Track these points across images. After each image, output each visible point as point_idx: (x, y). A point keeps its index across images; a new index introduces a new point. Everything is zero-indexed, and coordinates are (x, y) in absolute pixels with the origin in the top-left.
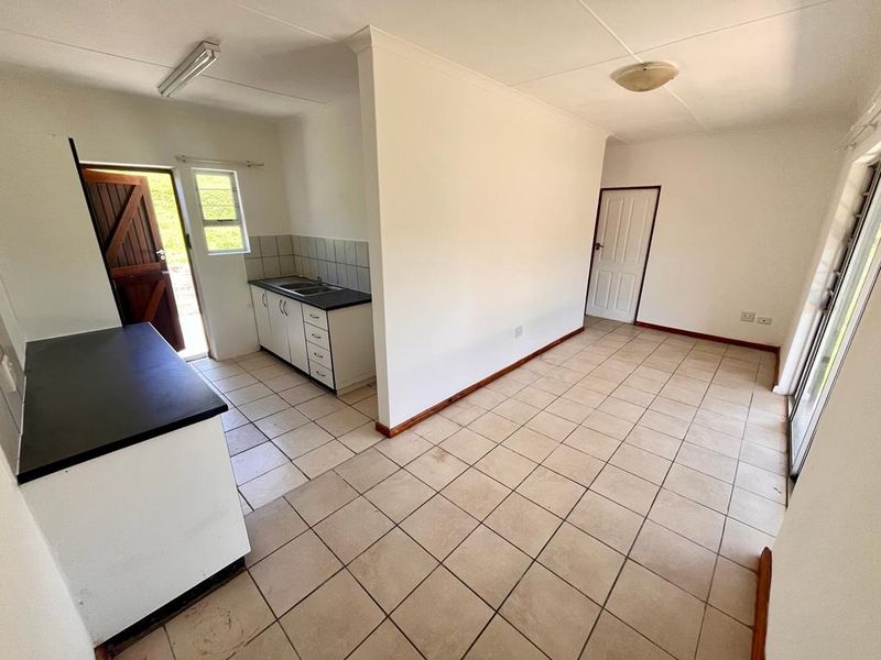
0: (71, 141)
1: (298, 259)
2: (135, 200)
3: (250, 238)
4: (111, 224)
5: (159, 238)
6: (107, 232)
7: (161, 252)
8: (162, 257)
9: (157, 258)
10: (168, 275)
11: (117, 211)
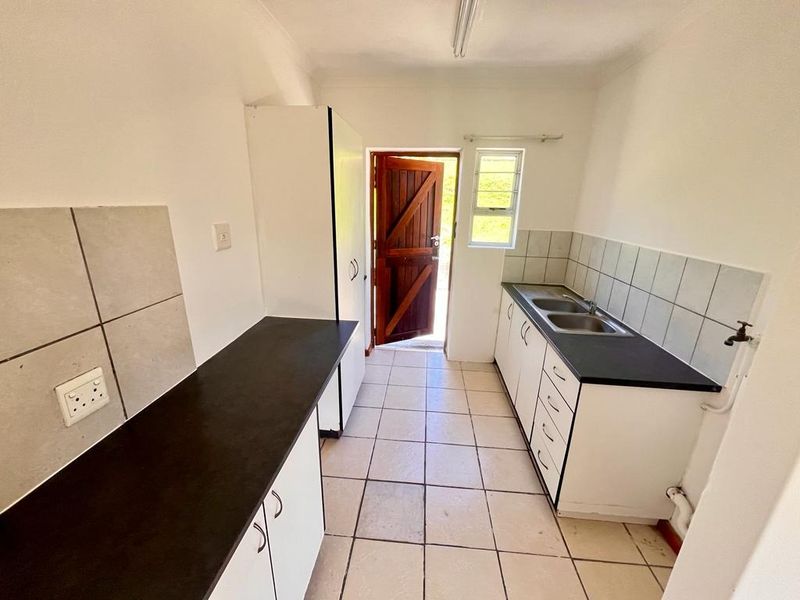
0: (330, 110)
1: (572, 265)
2: (427, 187)
3: (519, 231)
4: (402, 208)
5: (439, 223)
6: (396, 214)
7: (436, 238)
8: (436, 244)
9: (432, 242)
10: (437, 261)
11: (410, 196)
